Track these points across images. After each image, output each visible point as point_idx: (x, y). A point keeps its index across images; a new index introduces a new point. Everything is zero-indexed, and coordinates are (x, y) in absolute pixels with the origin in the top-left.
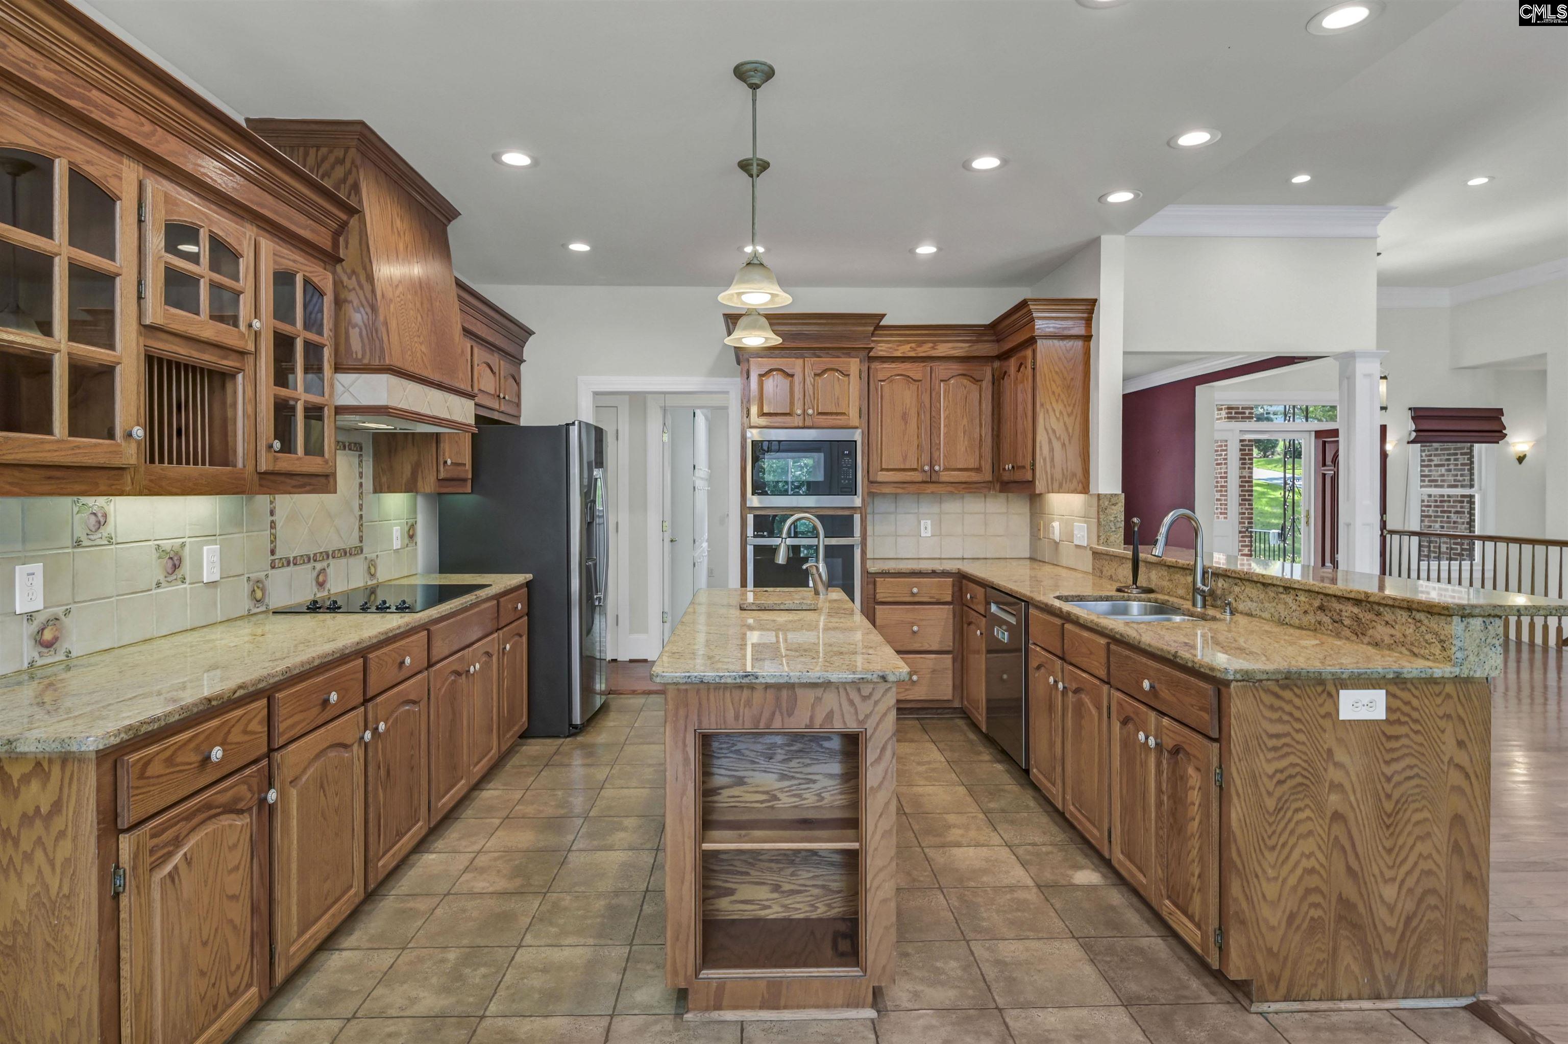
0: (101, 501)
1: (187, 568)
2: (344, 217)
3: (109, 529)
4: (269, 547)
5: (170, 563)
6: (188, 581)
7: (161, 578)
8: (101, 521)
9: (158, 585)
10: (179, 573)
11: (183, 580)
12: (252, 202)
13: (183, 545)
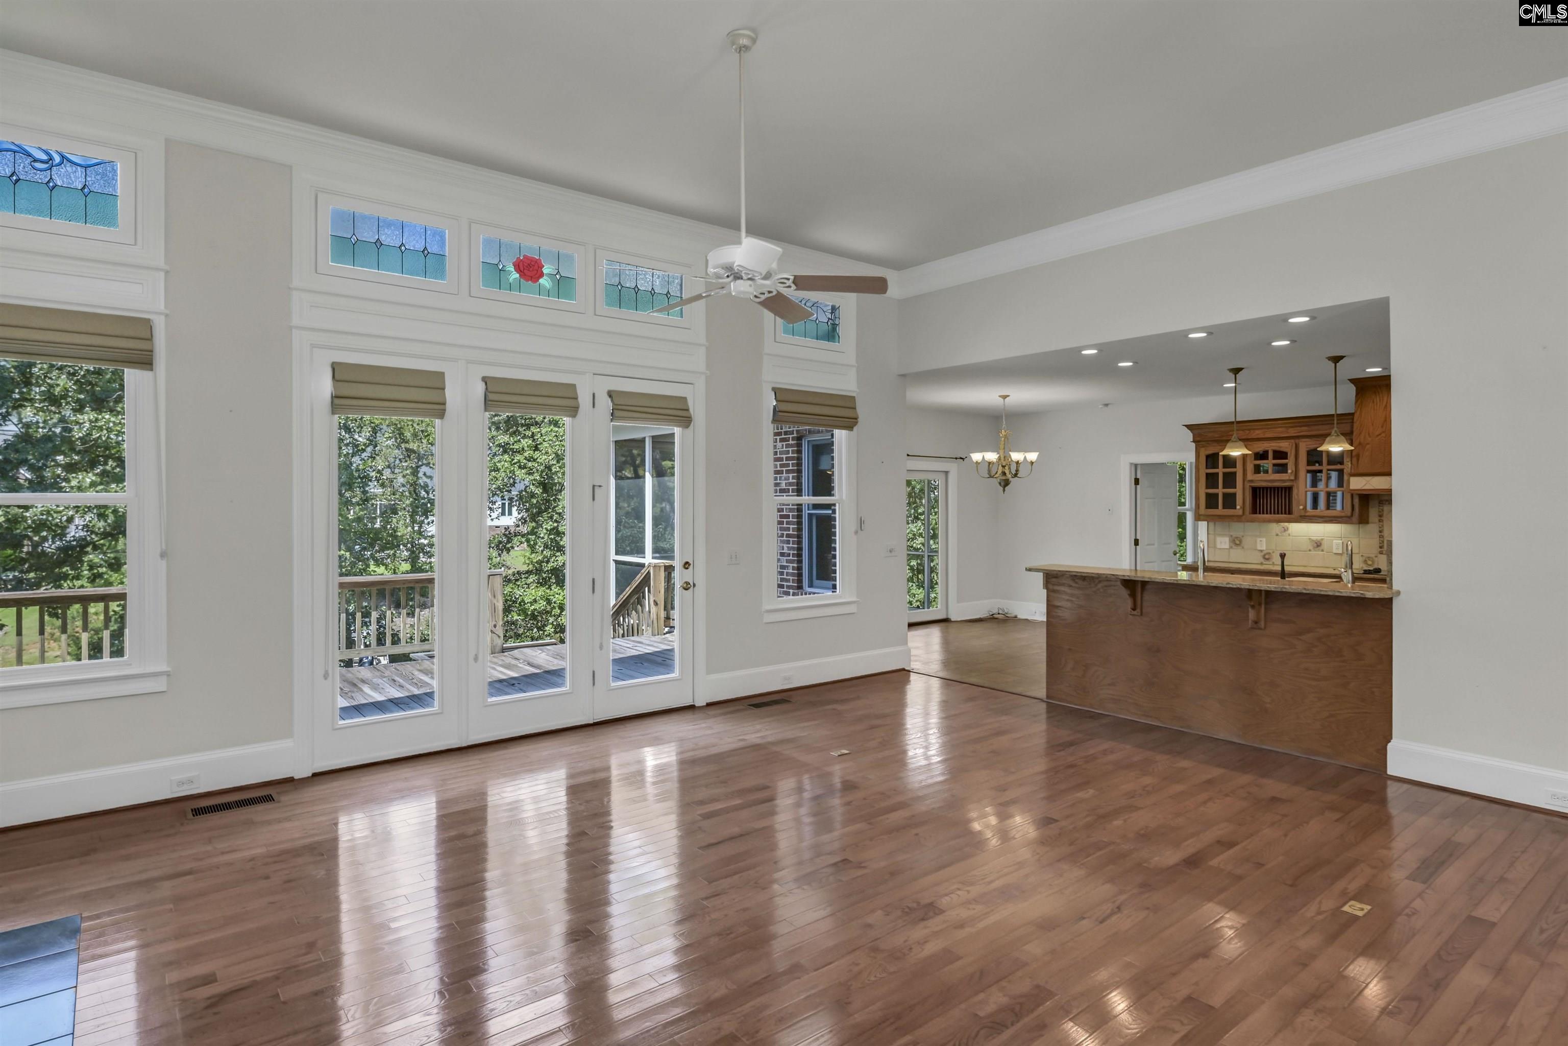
0: (1286, 524)
1: (1325, 546)
2: (1351, 417)
3: (1287, 532)
4: (1378, 545)
5: (1315, 545)
6: (1325, 550)
7: (1311, 548)
8: (1286, 530)
9: (1310, 550)
10: (1321, 548)
11: (1323, 551)
12: (1295, 433)
13: (1322, 539)
